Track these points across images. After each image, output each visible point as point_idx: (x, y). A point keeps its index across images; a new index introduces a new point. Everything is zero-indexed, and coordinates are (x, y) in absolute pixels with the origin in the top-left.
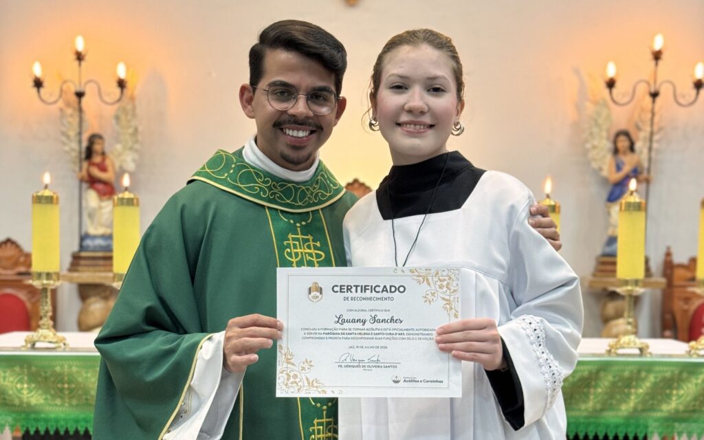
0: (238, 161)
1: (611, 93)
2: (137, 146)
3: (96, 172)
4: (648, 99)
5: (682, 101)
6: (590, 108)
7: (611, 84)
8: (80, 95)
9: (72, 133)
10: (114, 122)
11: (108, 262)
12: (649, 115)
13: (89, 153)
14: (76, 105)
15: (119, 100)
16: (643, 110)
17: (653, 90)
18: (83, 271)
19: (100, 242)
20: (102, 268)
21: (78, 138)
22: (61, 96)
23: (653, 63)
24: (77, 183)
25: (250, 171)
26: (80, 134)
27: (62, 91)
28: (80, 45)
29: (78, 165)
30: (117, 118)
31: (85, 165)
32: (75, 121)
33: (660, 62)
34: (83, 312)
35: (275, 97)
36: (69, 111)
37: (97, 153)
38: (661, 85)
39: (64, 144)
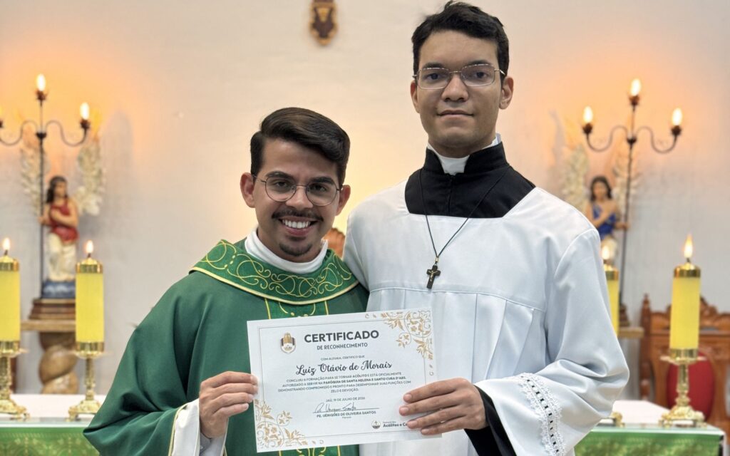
0: (238, 252)
1: (588, 138)
2: (101, 189)
3: (58, 216)
4: (626, 145)
5: (659, 147)
6: (567, 153)
7: (588, 129)
8: (41, 136)
9: (33, 175)
10: (77, 163)
11: (71, 310)
12: (626, 161)
13: (51, 196)
14: (37, 146)
15: (82, 142)
16: (620, 155)
17: (630, 136)
18: (45, 319)
19: (62, 288)
20: (65, 316)
21: (39, 180)
22: (21, 137)
23: (630, 108)
24: (38, 227)
25: (251, 262)
26: (41, 175)
27: (22, 131)
28: (41, 85)
29: (39, 208)
30: (80, 160)
31: (47, 208)
32: (37, 162)
33: (638, 108)
34: (44, 361)
35: (273, 187)
36: (30, 152)
37: (59, 196)
38: (639, 130)
39: (24, 186)
